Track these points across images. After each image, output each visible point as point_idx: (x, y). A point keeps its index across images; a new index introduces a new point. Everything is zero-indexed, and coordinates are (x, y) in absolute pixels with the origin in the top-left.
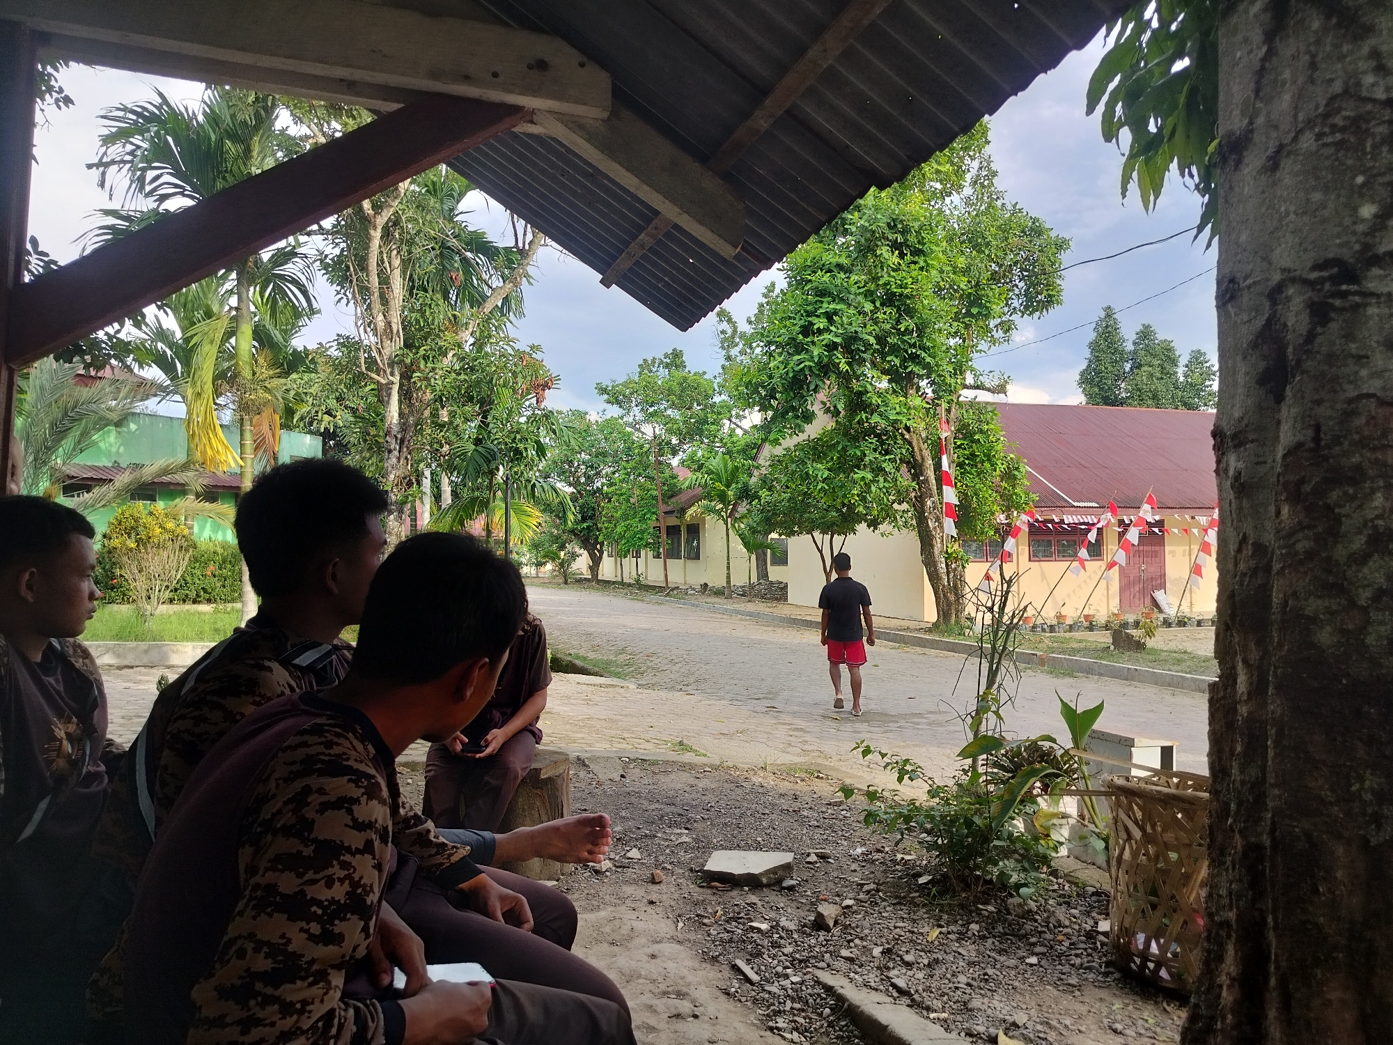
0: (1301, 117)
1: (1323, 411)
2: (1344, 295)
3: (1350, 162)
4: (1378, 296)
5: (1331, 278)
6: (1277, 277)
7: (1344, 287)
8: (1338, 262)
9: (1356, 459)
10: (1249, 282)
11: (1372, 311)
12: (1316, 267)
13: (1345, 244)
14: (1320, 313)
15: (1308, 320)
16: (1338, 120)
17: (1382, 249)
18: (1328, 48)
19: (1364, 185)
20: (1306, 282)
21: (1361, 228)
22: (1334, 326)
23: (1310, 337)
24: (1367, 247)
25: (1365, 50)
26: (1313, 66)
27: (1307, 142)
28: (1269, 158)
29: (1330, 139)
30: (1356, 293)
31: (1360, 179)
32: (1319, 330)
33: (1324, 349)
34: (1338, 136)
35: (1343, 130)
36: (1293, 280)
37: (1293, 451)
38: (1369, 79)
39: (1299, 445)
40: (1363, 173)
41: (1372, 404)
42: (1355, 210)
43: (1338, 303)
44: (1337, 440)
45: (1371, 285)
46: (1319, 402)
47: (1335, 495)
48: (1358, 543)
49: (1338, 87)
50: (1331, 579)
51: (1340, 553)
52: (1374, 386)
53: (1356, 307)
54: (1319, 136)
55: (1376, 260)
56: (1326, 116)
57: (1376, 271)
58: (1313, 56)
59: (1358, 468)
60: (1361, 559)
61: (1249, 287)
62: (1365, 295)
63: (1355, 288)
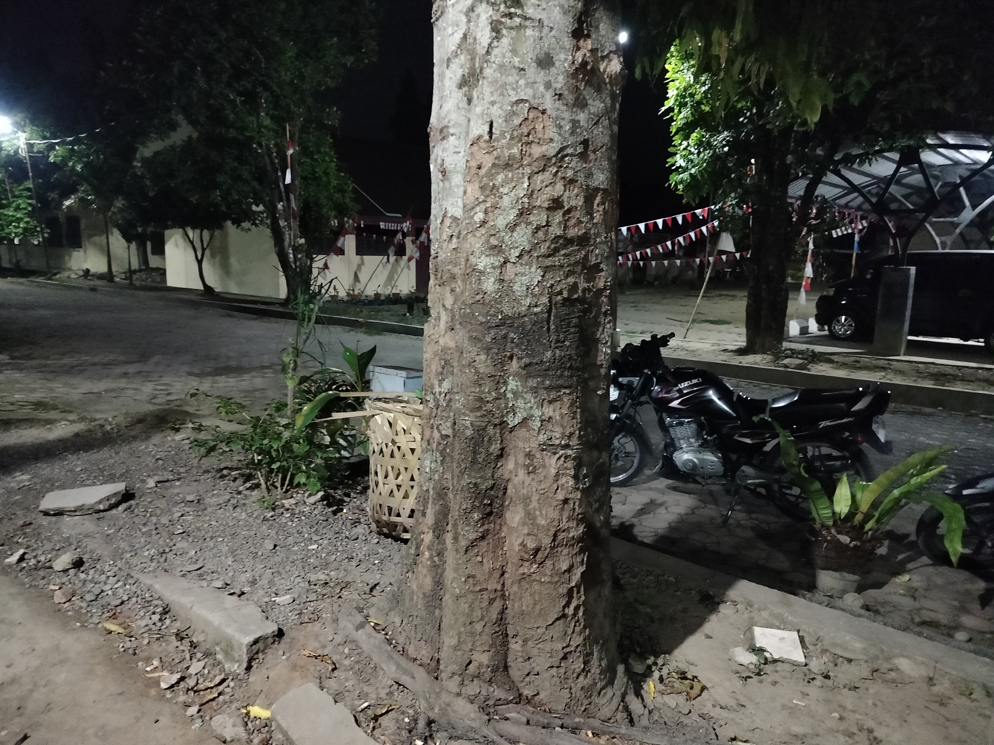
1: (495, 111)
4: (533, 21)
7: (512, 10)
9: (514, 150)
11: (529, 32)
14: (496, 29)
15: (488, 35)
22: (505, 41)
23: (490, 49)
30: (520, 16)
32: (495, 43)
33: (498, 60)
37: (475, 143)
39: (480, 137)
41: (526, 107)
43: (508, 22)
44: (503, 135)
45: (529, 11)
46: (493, 103)
47: (500, 178)
48: (512, 216)
50: (495, 242)
51: (501, 222)
52: (528, 94)
53: (519, 28)
59: (515, 158)
60: (514, 227)
62: (526, 18)
63: (519, 12)
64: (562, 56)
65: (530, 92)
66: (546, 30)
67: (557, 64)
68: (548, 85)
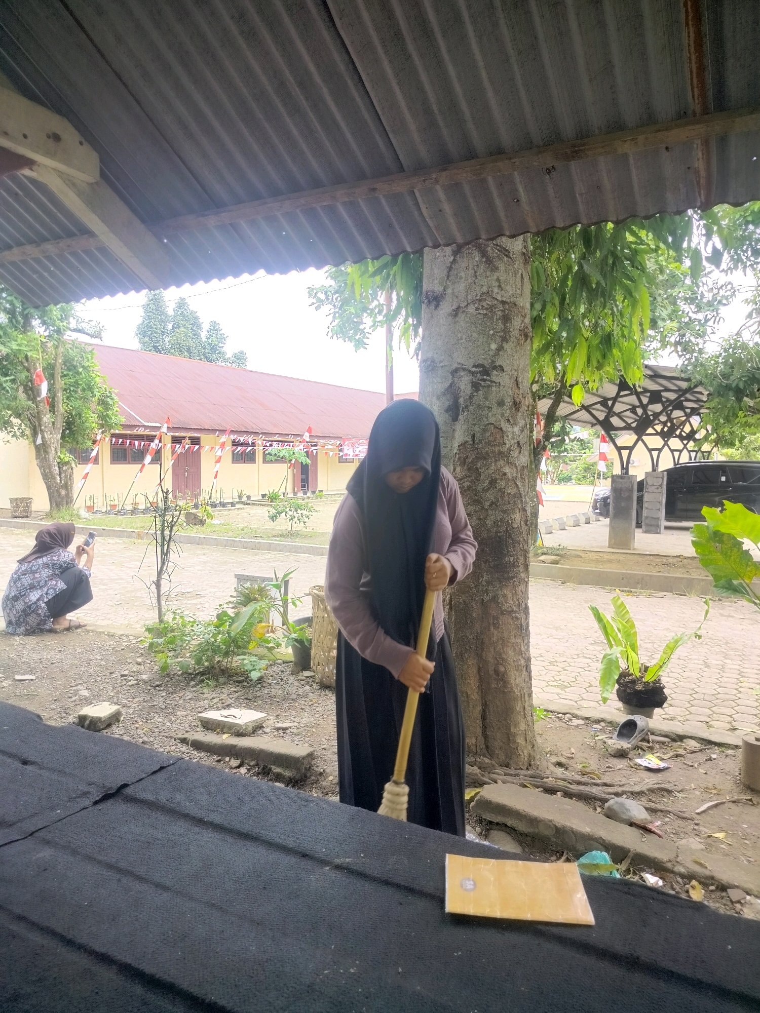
0: (469, 297)
1: (476, 429)
2: (484, 380)
3: (488, 324)
4: (496, 383)
5: (480, 372)
6: (455, 366)
7: (485, 377)
8: (482, 366)
9: (487, 450)
10: (442, 364)
11: (494, 389)
12: (475, 366)
13: (485, 359)
14: (476, 386)
15: (470, 388)
16: (484, 304)
17: (497, 364)
18: (482, 271)
19: (493, 334)
20: (470, 372)
21: (491, 353)
22: (481, 393)
23: (472, 397)
24: (493, 362)
25: (495, 277)
26: (475, 276)
27: (471, 309)
28: (454, 310)
29: (481, 312)
30: (489, 380)
31: (491, 332)
32: (475, 394)
33: (477, 402)
34: (485, 312)
35: (487, 309)
36: (464, 369)
37: (463, 445)
38: (496, 290)
39: (467, 442)
40: (493, 330)
41: (492, 427)
42: (489, 344)
43: (483, 383)
44: (480, 441)
45: (494, 378)
46: (475, 425)
47: (479, 464)
48: (486, 484)
49: (485, 290)
50: (476, 498)
51: (480, 487)
52: (493, 420)
53: (489, 386)
54: (477, 309)
55: (495, 368)
56: (480, 301)
57: (495, 372)
58: (476, 272)
59: (487, 453)
60: (486, 490)
61: (442, 367)
62: (492, 382)
63: (488, 378)
64: (509, 400)
65: (494, 419)
66: (501, 388)
67: (507, 404)
68: (503, 415)
